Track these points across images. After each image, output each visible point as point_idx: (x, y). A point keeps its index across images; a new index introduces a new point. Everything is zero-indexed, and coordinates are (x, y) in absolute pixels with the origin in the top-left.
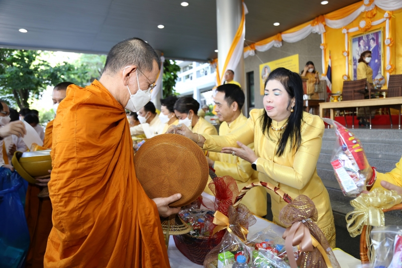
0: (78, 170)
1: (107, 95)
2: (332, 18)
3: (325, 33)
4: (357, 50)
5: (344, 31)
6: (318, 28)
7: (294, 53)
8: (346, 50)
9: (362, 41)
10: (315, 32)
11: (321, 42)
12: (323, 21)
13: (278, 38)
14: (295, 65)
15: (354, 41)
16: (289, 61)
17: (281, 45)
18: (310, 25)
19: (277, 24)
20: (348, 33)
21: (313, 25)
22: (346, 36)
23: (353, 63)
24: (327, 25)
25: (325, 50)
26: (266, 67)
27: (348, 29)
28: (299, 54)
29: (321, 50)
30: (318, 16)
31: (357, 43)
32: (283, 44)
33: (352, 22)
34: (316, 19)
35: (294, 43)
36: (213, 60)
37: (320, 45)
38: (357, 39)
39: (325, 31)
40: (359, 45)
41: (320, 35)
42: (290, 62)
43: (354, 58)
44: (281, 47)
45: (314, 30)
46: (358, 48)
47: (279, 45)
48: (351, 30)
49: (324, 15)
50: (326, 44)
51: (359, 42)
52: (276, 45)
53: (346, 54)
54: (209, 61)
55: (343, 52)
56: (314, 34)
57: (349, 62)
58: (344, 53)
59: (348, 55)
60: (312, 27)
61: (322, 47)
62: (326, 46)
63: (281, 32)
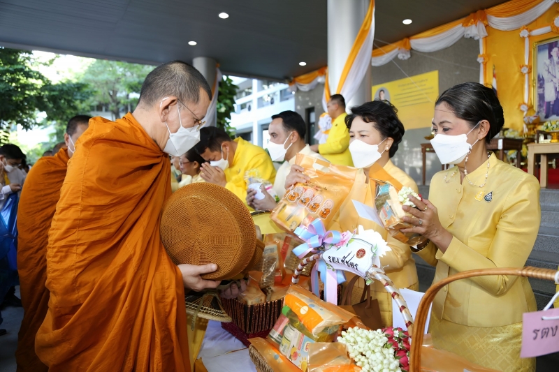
0: (80, 220)
1: (137, 131)
2: (497, 15)
3: (486, 37)
4: (545, 63)
5: (524, 33)
6: (475, 30)
7: (431, 69)
8: (526, 63)
9: (555, 50)
10: (469, 37)
11: (478, 52)
12: (484, 18)
13: (405, 45)
14: (432, 88)
15: (540, 49)
16: (422, 81)
17: (409, 56)
18: (461, 25)
19: (407, 22)
20: (529, 36)
21: (466, 24)
22: (527, 41)
23: (537, 85)
24: (490, 24)
25: (485, 64)
26: (382, 90)
27: (530, 31)
28: (439, 71)
29: (479, 64)
30: (475, 12)
31: (546, 53)
32: (411, 55)
33: (536, 20)
34: (472, 15)
35: (430, 54)
36: (292, 78)
37: (477, 57)
38: (547, 46)
39: (487, 34)
40: (550, 56)
41: (478, 41)
42: (423, 83)
43: (539, 77)
44: (409, 59)
45: (469, 32)
46: (548, 61)
47: (404, 56)
48: (536, 32)
49: (485, 10)
50: (487, 56)
51: (550, 51)
52: (400, 56)
53: (525, 70)
54: (287, 81)
55: (521, 67)
56: (467, 39)
57: (531, 83)
58: (523, 69)
59: (529, 72)
60: (463, 28)
61: (480, 60)
62: (487, 59)
63: (409, 37)
